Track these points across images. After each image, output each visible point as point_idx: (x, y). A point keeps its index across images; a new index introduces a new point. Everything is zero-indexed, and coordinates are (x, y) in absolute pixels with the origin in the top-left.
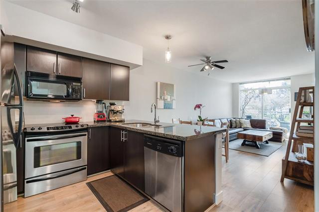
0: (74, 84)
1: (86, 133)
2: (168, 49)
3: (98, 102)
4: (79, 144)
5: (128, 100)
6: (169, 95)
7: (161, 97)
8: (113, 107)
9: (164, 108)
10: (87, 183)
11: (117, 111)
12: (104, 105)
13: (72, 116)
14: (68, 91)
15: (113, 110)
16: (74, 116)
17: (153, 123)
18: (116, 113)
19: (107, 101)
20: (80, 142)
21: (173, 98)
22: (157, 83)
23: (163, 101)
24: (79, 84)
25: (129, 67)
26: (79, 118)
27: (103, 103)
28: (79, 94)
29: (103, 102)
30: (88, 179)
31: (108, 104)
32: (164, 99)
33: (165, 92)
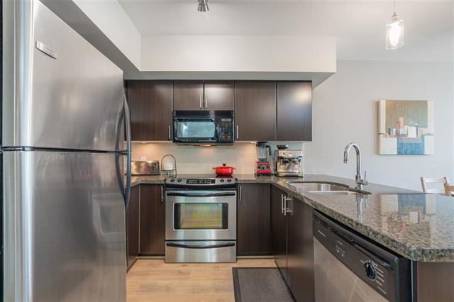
0: (223, 120)
1: (235, 192)
2: (395, 15)
3: (260, 144)
4: (225, 207)
5: (310, 139)
6: (411, 126)
7: (389, 131)
8: (282, 153)
9: (399, 153)
10: (233, 268)
11: (290, 159)
12: (268, 149)
13: (224, 165)
14: (216, 131)
15: (281, 158)
16: (226, 166)
17: (353, 185)
18: (287, 162)
19: (272, 142)
20: (227, 204)
21: (425, 131)
22: (378, 104)
23: (396, 139)
24: (230, 120)
25: (311, 82)
26: (232, 169)
27: (267, 146)
28: (230, 134)
29: (267, 144)
30: (239, 261)
31: (274, 148)
32: (398, 134)
33: (401, 120)
